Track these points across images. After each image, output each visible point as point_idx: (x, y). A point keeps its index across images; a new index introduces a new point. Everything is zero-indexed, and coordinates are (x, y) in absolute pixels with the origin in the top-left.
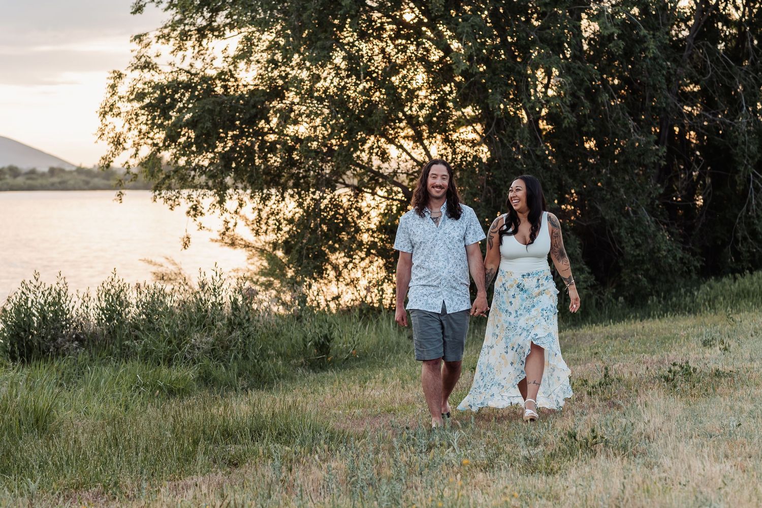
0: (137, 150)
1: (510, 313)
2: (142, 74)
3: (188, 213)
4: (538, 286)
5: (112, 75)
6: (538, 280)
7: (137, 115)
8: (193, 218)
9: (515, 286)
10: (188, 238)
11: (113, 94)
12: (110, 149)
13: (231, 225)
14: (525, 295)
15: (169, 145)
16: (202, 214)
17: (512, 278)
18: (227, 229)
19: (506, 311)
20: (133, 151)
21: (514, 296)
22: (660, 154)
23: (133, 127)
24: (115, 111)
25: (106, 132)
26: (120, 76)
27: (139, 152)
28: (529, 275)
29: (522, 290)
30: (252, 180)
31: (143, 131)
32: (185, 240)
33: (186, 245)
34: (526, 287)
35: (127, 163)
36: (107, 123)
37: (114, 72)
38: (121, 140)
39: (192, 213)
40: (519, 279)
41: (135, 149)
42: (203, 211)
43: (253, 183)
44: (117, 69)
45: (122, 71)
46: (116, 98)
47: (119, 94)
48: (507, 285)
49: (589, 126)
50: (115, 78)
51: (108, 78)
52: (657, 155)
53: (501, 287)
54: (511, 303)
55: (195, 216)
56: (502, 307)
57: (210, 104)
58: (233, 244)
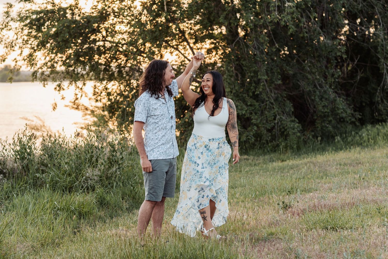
0: (22, 51)
1: (198, 164)
2: (25, 4)
3: (56, 88)
4: (219, 148)
5: (6, 6)
6: (219, 143)
7: (22, 29)
8: (58, 92)
9: (204, 146)
10: (56, 104)
11: (8, 16)
12: (5, 51)
13: (79, 96)
14: (210, 153)
15: (41, 48)
16: (63, 89)
17: (202, 141)
18: (77, 99)
19: (195, 163)
20: (19, 52)
21: (202, 153)
22: (342, 51)
23: (19, 37)
24: (9, 27)
25: (3, 40)
26: (11, 6)
27: (23, 52)
28: (213, 140)
29: (208, 149)
30: (94, 68)
31: (26, 39)
32: (54, 105)
33: (54, 108)
34: (211, 148)
35: (15, 59)
36: (4, 34)
37: (8, 3)
38: (14, 44)
39: (58, 88)
40: (207, 142)
41: (20, 50)
42: (64, 88)
43: (94, 70)
44: (9, 2)
45: (12, 4)
46: (9, 19)
47: (11, 17)
48: (198, 145)
49: (304, 33)
50: (8, 8)
51: (4, 7)
52: (341, 51)
53: (192, 146)
54: (199, 158)
55: (59, 91)
56: (192, 159)
57: (67, 22)
58: (77, 108)
